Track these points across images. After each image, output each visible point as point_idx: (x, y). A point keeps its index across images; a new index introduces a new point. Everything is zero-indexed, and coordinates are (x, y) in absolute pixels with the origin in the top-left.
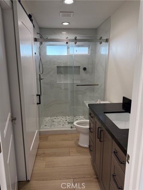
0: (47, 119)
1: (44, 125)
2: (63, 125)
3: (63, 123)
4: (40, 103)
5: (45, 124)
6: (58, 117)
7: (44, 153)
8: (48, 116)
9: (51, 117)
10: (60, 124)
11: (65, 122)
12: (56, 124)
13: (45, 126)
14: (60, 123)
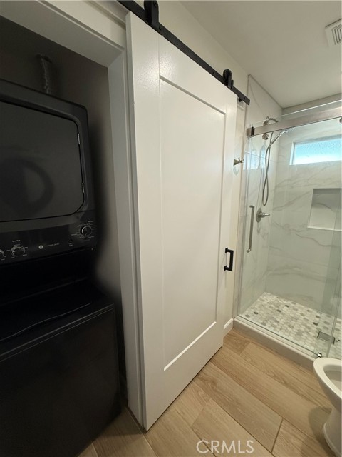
0: (269, 299)
1: (253, 311)
2: (299, 333)
3: (302, 328)
4: (230, 269)
5: (256, 309)
6: (297, 305)
7: (214, 383)
8: (272, 293)
9: (279, 296)
10: (292, 327)
11: (309, 328)
12: (282, 321)
13: (255, 313)
14: (293, 323)
